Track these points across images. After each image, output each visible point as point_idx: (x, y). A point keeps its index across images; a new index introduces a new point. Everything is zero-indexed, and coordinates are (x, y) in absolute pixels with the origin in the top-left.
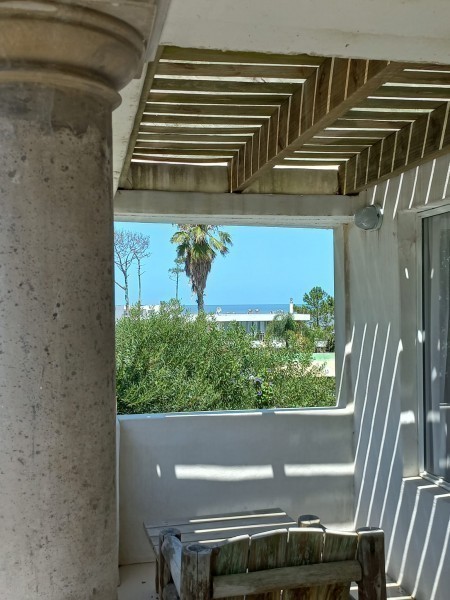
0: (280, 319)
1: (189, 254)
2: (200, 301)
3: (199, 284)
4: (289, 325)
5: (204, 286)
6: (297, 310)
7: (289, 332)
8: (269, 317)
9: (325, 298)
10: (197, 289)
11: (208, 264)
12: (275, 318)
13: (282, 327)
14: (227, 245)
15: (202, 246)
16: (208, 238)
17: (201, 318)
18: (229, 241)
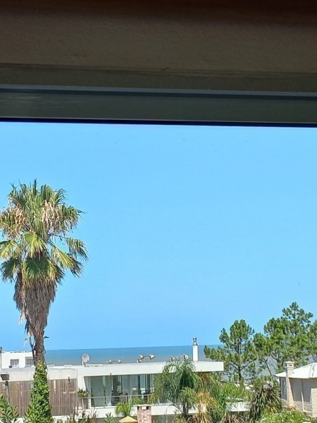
0: (172, 370)
1: (20, 275)
2: (38, 349)
3: (36, 322)
4: (186, 379)
5: (44, 323)
6: (209, 354)
7: (187, 391)
8: (157, 368)
9: (251, 337)
10: (33, 328)
11: (51, 289)
12: (167, 369)
13: (175, 383)
14: (79, 258)
15: (39, 261)
16: (48, 247)
17: (41, 376)
18: (82, 252)
